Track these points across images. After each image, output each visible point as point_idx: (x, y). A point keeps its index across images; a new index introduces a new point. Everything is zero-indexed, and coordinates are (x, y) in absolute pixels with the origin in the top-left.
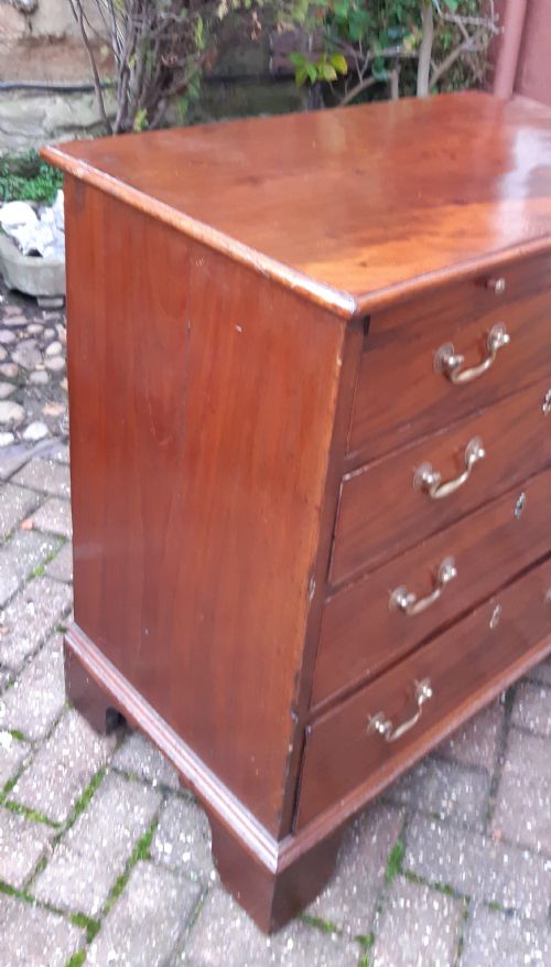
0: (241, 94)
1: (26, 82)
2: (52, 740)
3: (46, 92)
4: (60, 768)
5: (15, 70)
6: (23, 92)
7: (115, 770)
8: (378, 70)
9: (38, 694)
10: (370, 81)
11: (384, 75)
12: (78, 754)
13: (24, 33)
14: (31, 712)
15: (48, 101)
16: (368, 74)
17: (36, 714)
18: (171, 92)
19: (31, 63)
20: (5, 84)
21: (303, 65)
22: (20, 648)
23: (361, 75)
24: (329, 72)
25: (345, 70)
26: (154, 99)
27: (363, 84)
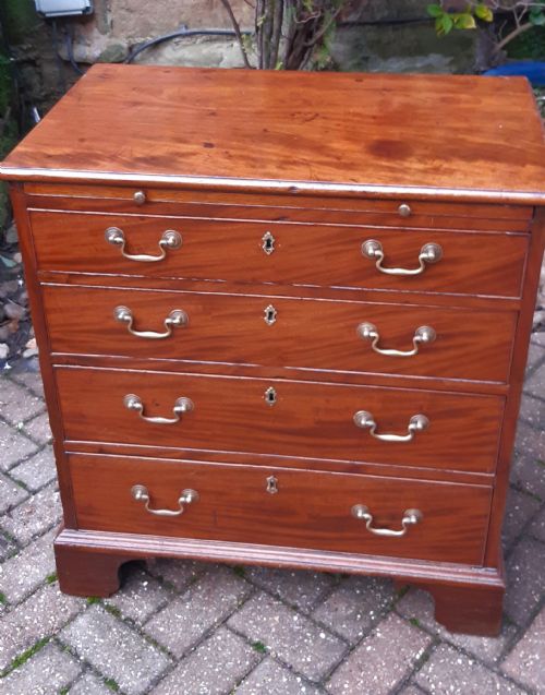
0: (409, 35)
2: (21, 607)
3: (225, 37)
4: (18, 629)
6: (204, 37)
7: (57, 640)
8: (537, 16)
9: (29, 567)
10: (528, 25)
11: (541, 20)
12: (35, 621)
14: (17, 580)
15: (226, 45)
16: (525, 19)
18: (311, 42)
19: (214, 11)
20: (189, 31)
21: (441, 17)
22: (33, 527)
23: (518, 20)
24: (470, 22)
25: (490, 18)
26: (299, 49)
27: (520, 29)
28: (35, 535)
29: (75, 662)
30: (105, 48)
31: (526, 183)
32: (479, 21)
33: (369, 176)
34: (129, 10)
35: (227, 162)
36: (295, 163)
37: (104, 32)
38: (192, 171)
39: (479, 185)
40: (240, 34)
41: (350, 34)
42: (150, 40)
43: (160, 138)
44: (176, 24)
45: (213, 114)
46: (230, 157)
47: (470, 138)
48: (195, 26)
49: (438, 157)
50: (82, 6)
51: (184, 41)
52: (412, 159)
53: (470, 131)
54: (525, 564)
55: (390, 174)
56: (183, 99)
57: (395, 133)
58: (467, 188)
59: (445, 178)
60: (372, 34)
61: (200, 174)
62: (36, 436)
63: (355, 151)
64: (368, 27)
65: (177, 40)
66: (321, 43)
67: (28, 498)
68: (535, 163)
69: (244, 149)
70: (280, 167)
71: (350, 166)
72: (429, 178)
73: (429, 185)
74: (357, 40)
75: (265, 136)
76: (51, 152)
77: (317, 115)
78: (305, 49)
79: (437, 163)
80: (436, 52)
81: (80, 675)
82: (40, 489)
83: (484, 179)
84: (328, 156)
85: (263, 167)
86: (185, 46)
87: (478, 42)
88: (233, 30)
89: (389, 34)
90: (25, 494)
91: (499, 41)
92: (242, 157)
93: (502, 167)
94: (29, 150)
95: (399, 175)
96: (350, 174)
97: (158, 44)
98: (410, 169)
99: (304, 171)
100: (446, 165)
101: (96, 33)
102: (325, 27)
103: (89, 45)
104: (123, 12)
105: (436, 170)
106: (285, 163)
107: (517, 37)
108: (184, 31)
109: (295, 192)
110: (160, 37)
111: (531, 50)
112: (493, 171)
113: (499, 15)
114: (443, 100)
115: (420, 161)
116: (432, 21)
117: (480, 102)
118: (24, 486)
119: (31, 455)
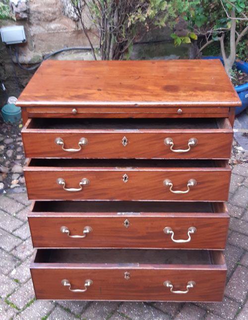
0: (162, 47)
1: (76, 47)
2: (26, 284)
3: (84, 51)
4: (26, 293)
5: (72, 43)
6: (75, 51)
8: (215, 37)
10: (211, 41)
11: (217, 39)
13: (75, 29)
14: (23, 274)
15: (85, 54)
16: (210, 38)
17: (24, 275)
18: (123, 51)
19: (79, 40)
20: (68, 48)
21: (176, 38)
22: (26, 254)
23: (207, 39)
24: (188, 40)
25: (196, 38)
26: (118, 54)
27: (208, 43)
28: (27, 256)
29: (51, 303)
30: (32, 57)
31: (226, 98)
32: (192, 40)
33: (165, 99)
34: (43, 40)
35: (108, 95)
36: (135, 95)
37: (31, 50)
38: (95, 100)
39: (208, 100)
40: (93, 49)
41: (138, 47)
42: (52, 53)
43: (79, 88)
44: (63, 46)
45: (98, 78)
46: (109, 94)
47: (202, 83)
48: (71, 46)
49: (191, 90)
50: (22, 39)
51: (66, 53)
52: (181, 91)
53: (201, 80)
54: (227, 254)
55: (173, 97)
56: (85, 73)
57: (172, 82)
58: (204, 101)
59: (195, 98)
60: (146, 47)
61: (99, 100)
62: (22, 218)
63: (158, 90)
64: (144, 45)
65: (63, 52)
66: (127, 51)
67: (22, 243)
68: (228, 91)
69: (114, 91)
70: (129, 97)
71: (157, 95)
72: (189, 98)
73: (189, 101)
74: (140, 50)
75: (121, 86)
76: (37, 95)
77: (140, 77)
78: (120, 54)
79: (191, 93)
80: (173, 54)
81: (54, 308)
82: (27, 239)
83: (209, 97)
84: (147, 92)
85: (123, 97)
86: (67, 55)
87: (190, 49)
88: (90, 47)
89: (154, 47)
90: (21, 241)
91: (199, 48)
92: (114, 94)
93: (216, 93)
94: (27, 95)
95: (177, 98)
96: (158, 98)
97: (55, 55)
98: (180, 95)
99: (140, 98)
100: (194, 93)
101: (28, 50)
102: (129, 44)
103: (25, 56)
104: (40, 41)
105: (191, 95)
106: (131, 95)
107: (207, 47)
108: (66, 48)
109: (137, 106)
110: (56, 51)
111: (212, 51)
112: (213, 94)
113: (200, 37)
114: (188, 69)
115: (184, 92)
116: (172, 41)
117: (203, 69)
118: (20, 238)
119: (21, 226)
